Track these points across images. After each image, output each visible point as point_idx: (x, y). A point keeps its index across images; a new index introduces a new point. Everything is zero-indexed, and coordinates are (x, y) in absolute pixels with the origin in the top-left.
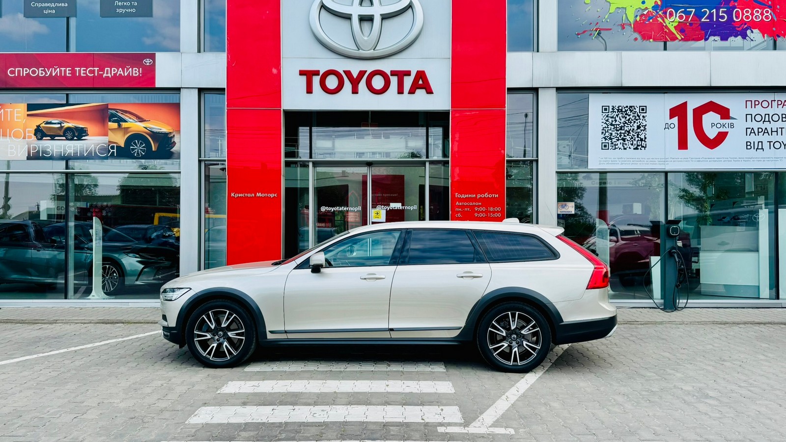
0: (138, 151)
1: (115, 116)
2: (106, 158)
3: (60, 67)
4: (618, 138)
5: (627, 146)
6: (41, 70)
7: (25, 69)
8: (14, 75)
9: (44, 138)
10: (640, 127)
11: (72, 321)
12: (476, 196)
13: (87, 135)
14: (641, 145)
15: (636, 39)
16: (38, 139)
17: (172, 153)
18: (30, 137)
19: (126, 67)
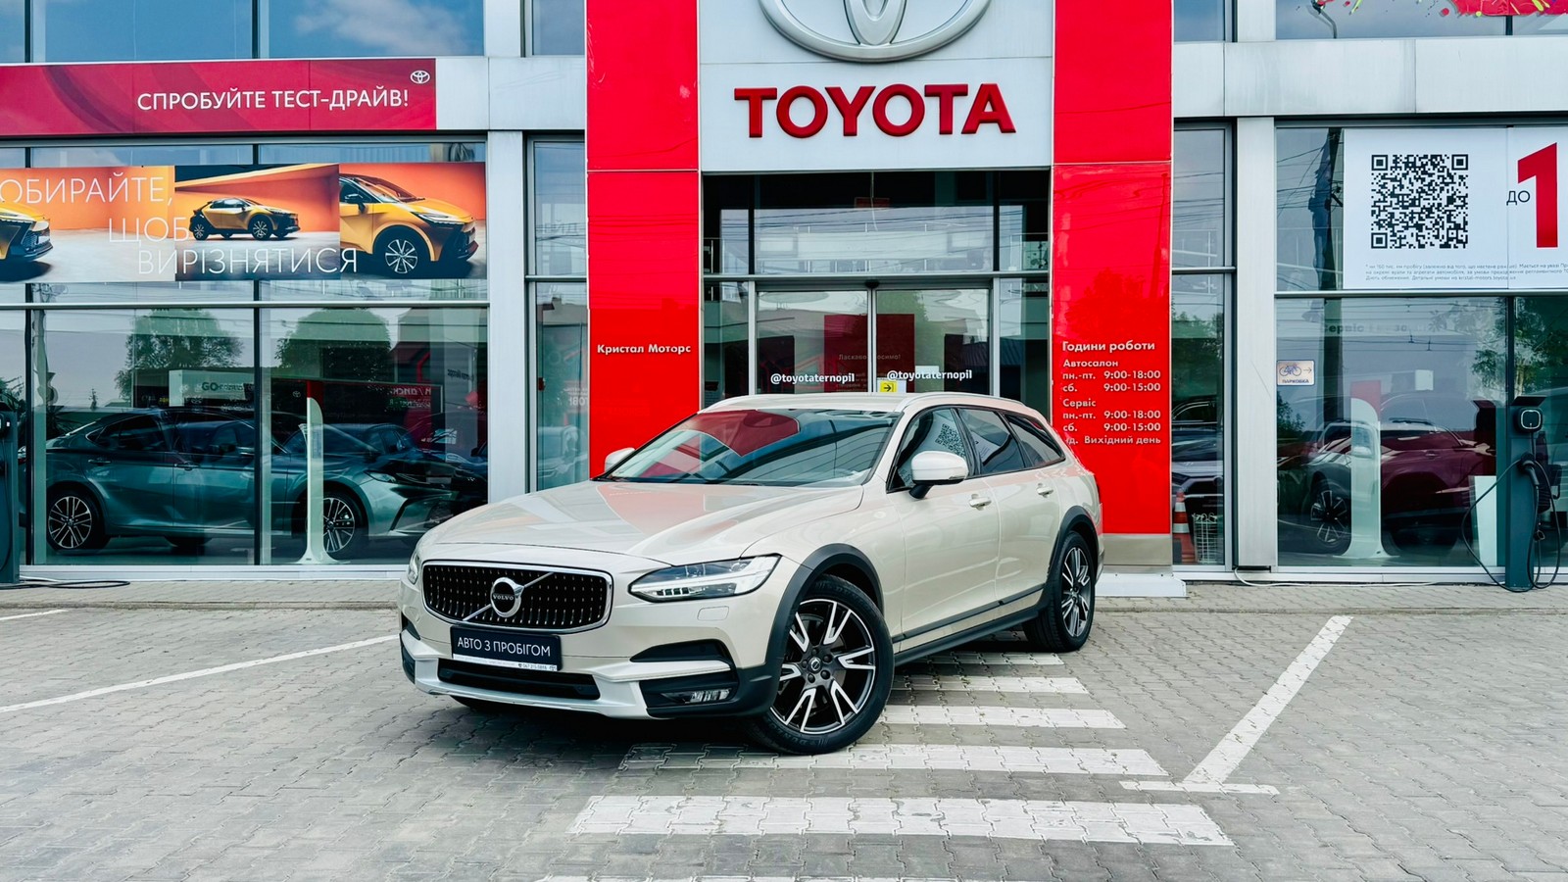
0: (401, 262)
1: (354, 189)
2: (336, 276)
3: (240, 90)
4: (1407, 223)
5: (1426, 240)
6: (205, 97)
7: (171, 95)
8: (150, 107)
9: (210, 237)
10: (1455, 200)
11: (287, 605)
12: (1108, 348)
13: (297, 229)
14: (1455, 237)
15: (1446, 12)
16: (199, 239)
17: (470, 266)
18: (181, 235)
19: (376, 89)
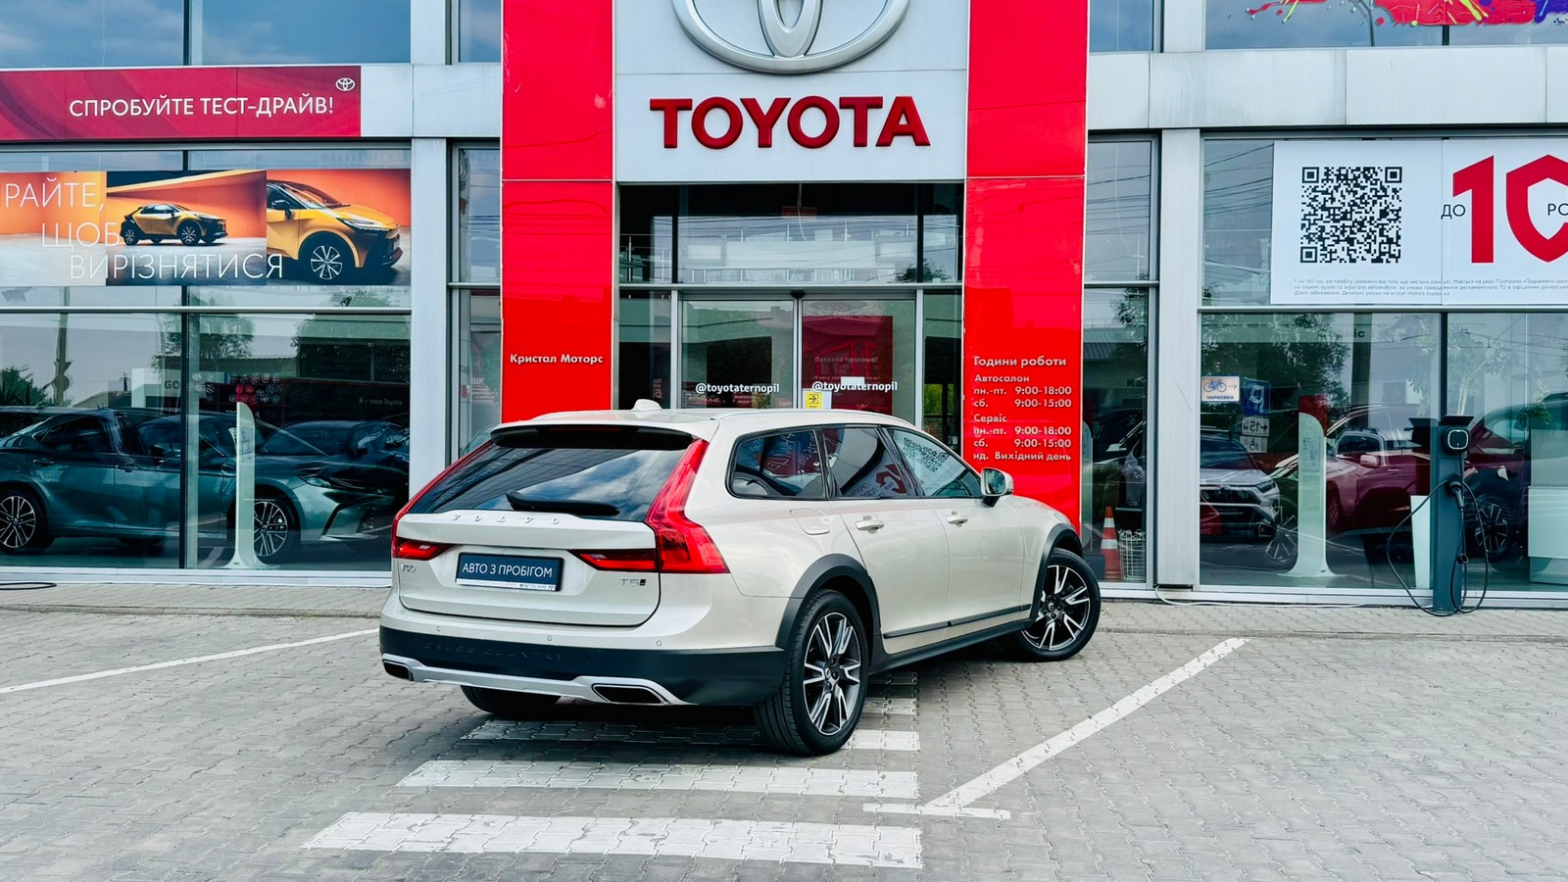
0: (326, 268)
1: (281, 195)
2: (262, 282)
3: (170, 97)
4: (1338, 236)
5: (1358, 254)
6: (135, 104)
7: (103, 102)
8: (81, 114)
9: (140, 242)
10: (1388, 214)
11: (195, 611)
12: (1019, 363)
13: (225, 235)
14: (1387, 251)
15: (1380, 21)
16: (129, 244)
17: (395, 273)
18: (112, 240)
19: (302, 96)
